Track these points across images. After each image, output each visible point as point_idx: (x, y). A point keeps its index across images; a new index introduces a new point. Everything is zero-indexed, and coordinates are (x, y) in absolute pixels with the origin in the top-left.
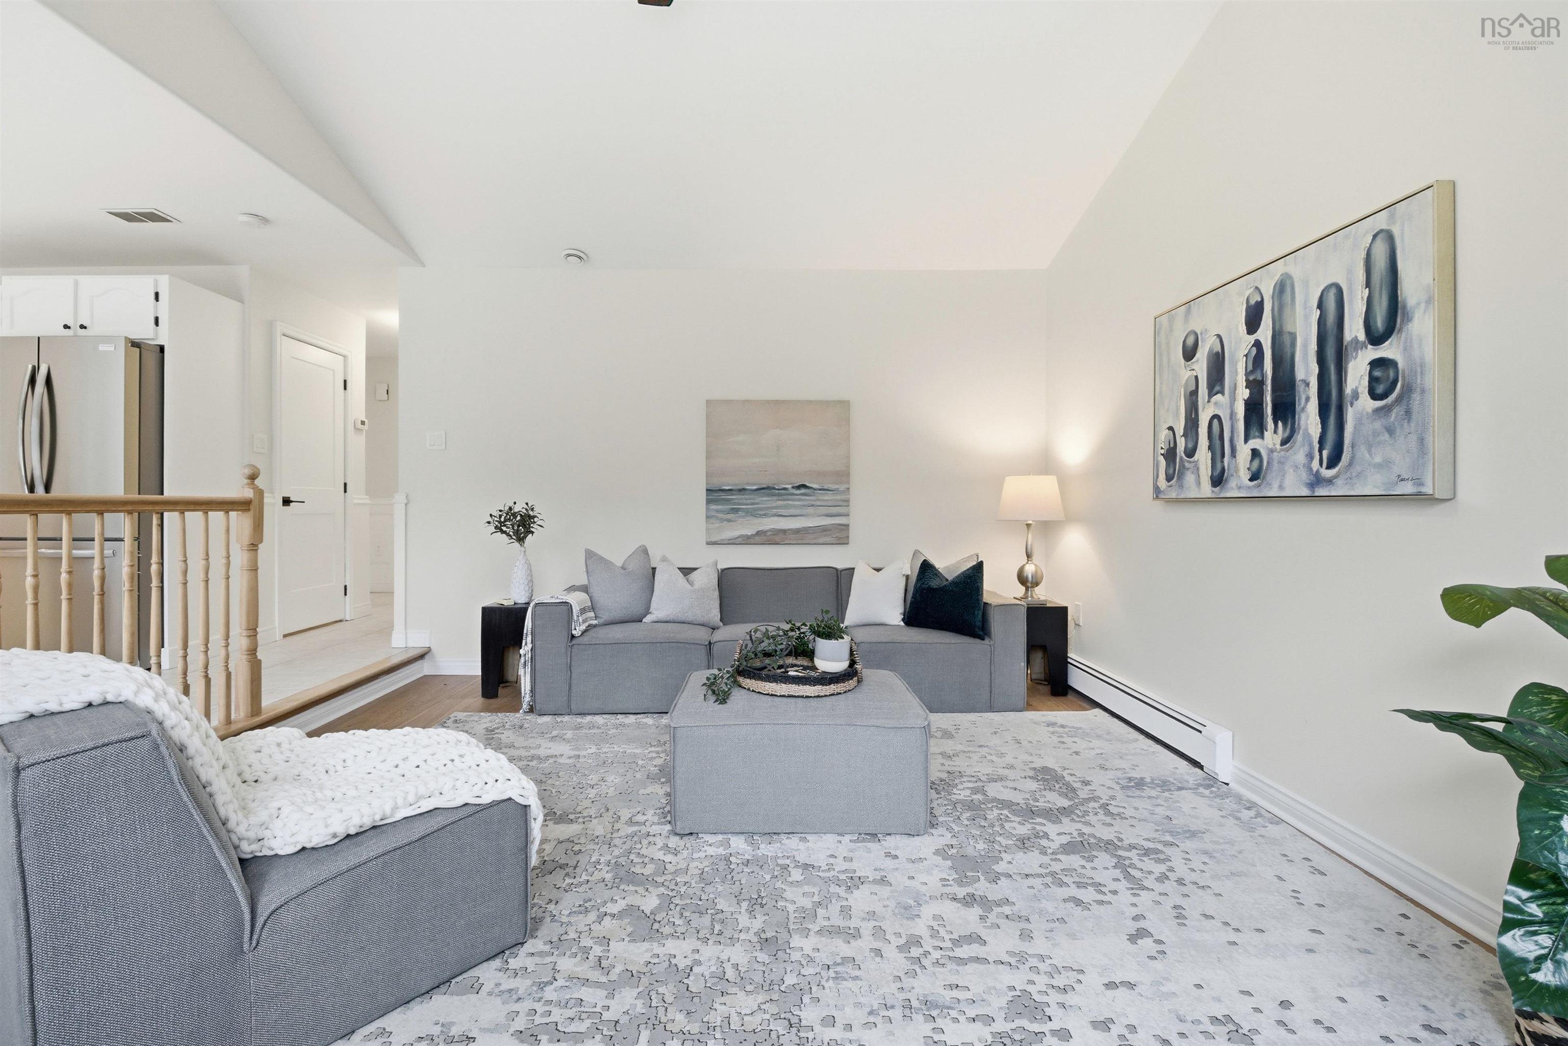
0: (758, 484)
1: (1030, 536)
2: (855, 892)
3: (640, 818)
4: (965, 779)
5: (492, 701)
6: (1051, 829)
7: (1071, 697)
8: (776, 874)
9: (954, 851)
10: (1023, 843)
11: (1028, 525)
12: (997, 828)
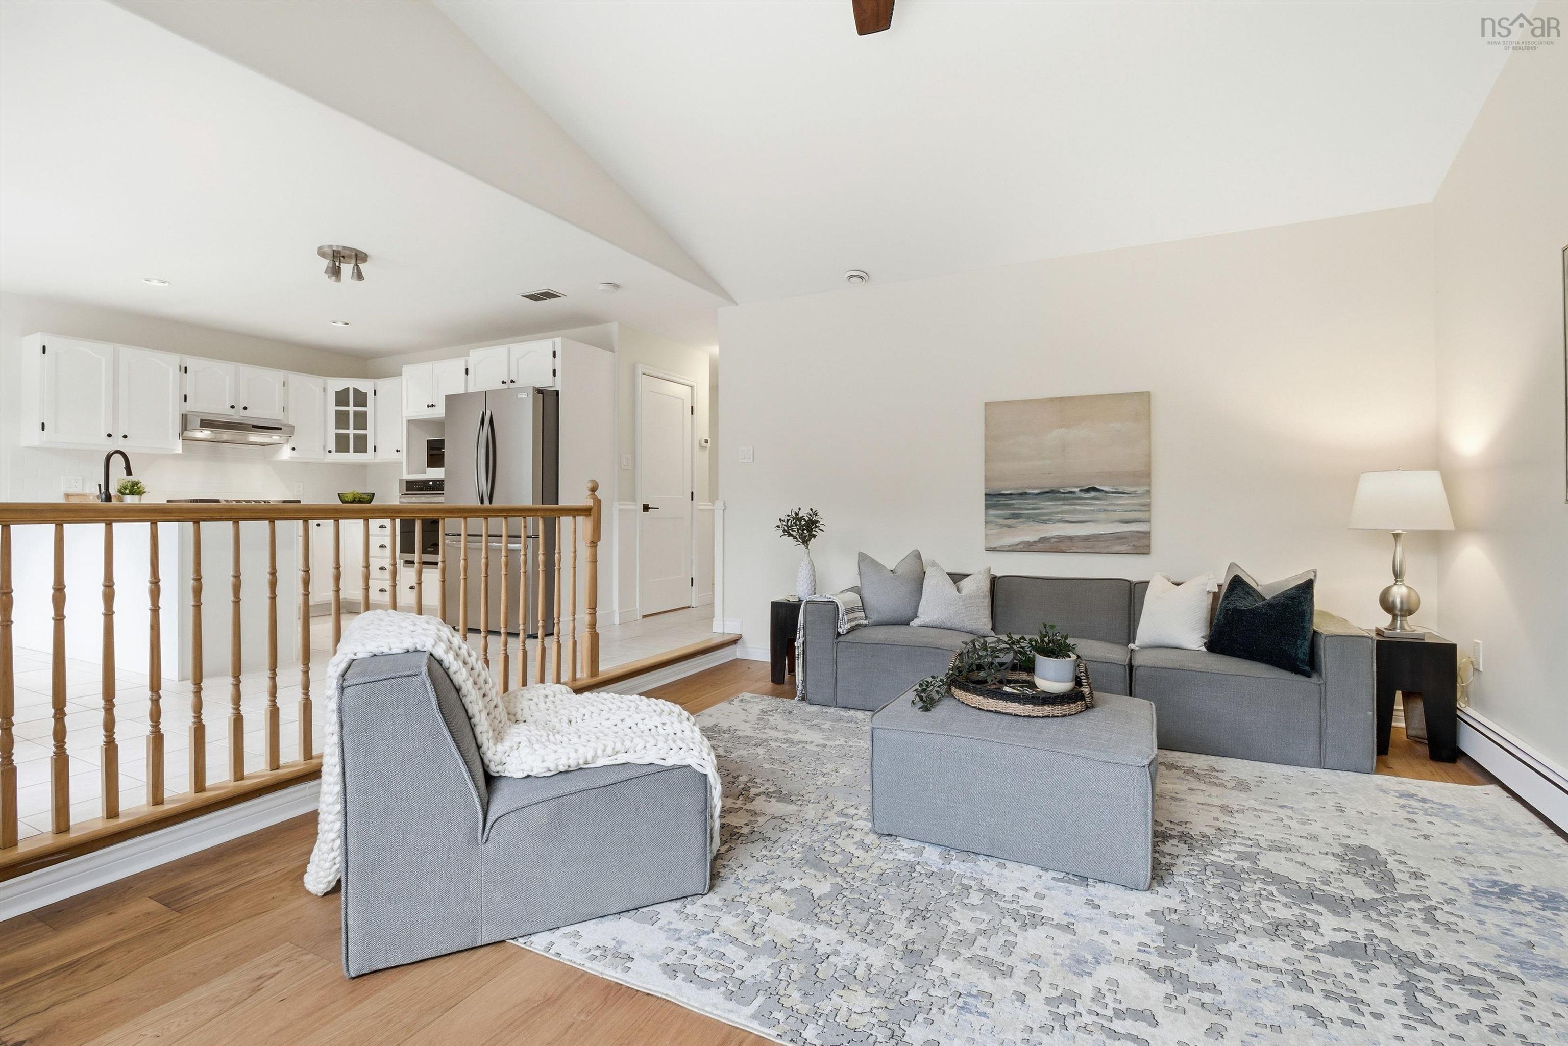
0: (1041, 488)
1: (1399, 549)
2: (1030, 930)
3: (852, 811)
4: (1238, 840)
5: (778, 686)
6: (1328, 922)
7: (1461, 764)
8: (955, 891)
9: (1175, 917)
10: (1276, 929)
11: (1396, 536)
12: (1250, 905)
